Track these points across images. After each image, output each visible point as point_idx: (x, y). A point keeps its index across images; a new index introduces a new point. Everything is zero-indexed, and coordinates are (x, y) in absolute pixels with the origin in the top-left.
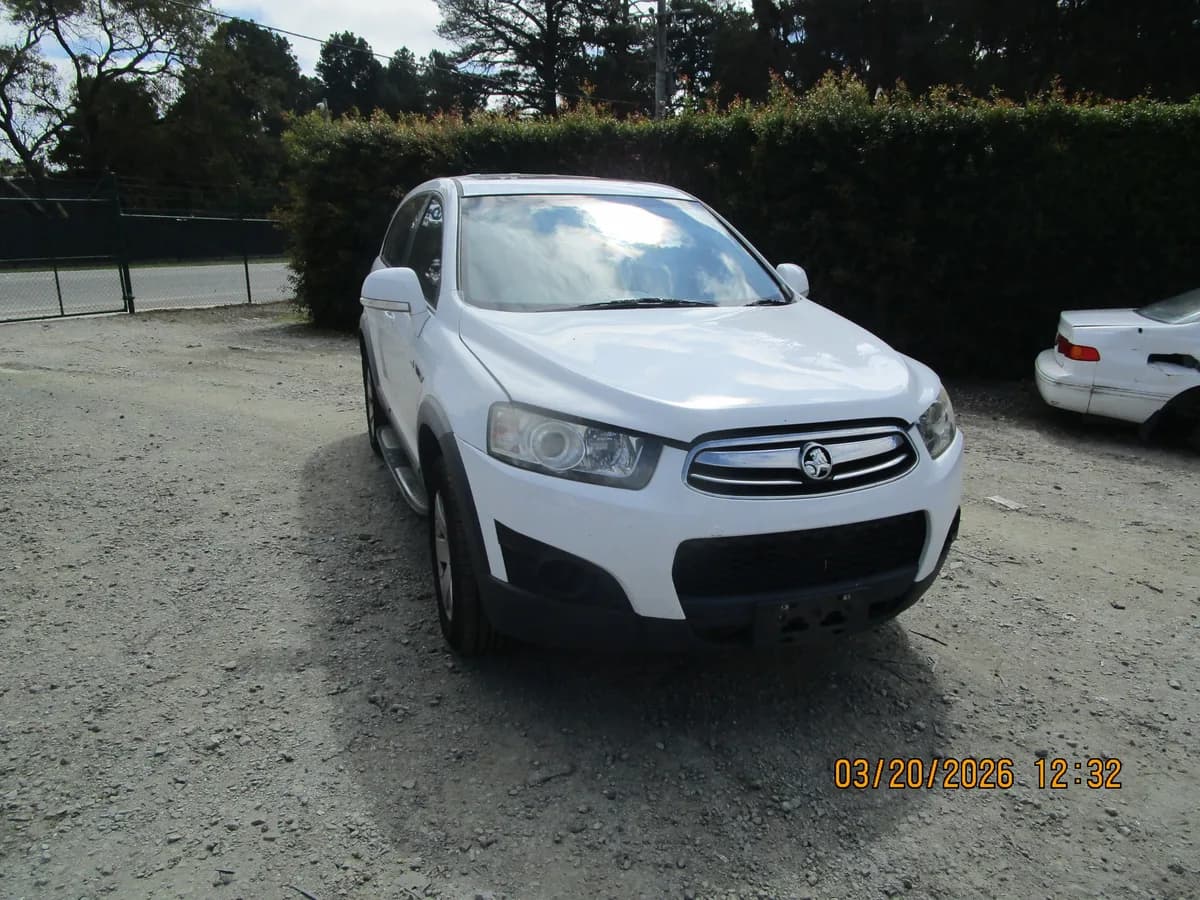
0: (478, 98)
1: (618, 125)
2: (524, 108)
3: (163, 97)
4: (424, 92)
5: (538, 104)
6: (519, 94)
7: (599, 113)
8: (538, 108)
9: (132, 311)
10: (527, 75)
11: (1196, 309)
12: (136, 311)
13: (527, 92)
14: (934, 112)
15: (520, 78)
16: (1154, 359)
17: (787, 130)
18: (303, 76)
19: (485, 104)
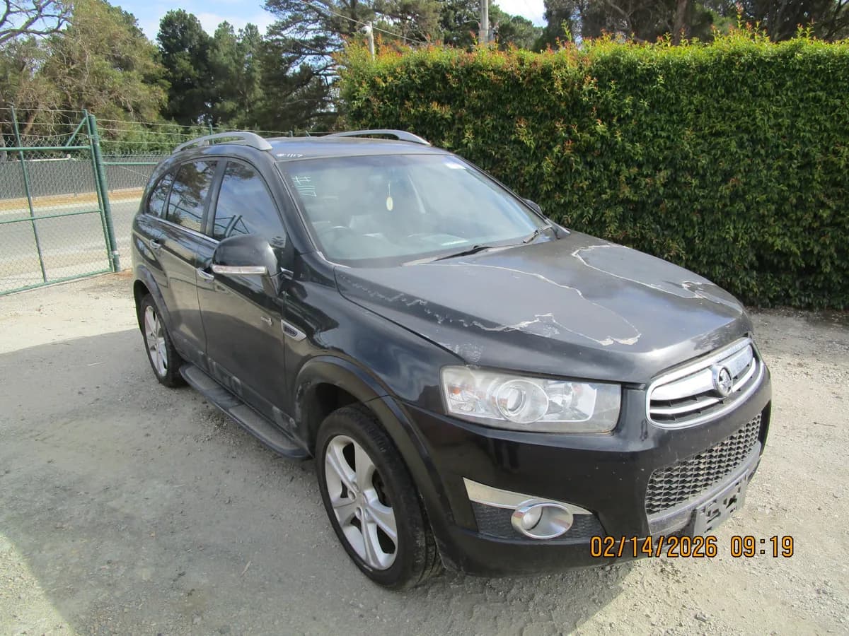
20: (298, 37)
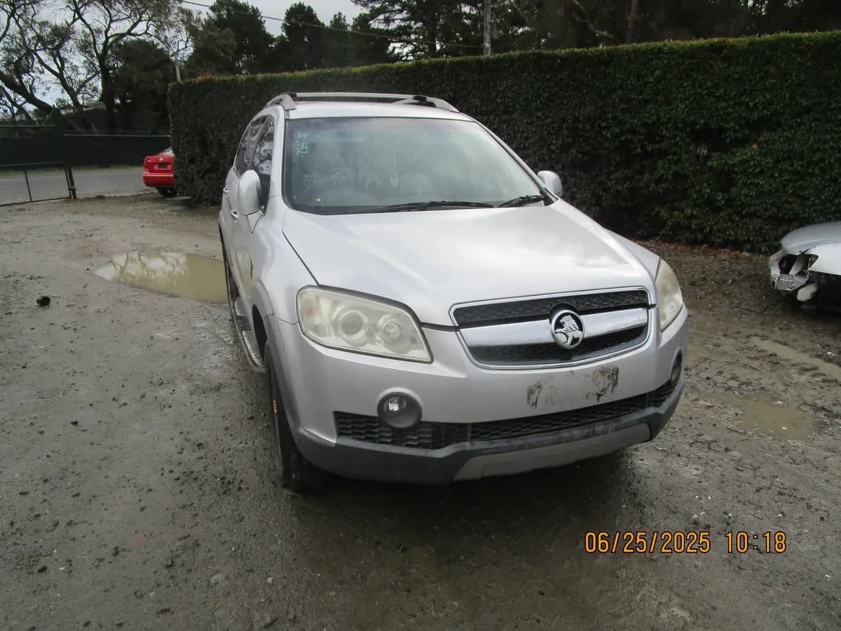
5: (424, 49)
9: (75, 198)
10: (417, 28)
12: (78, 197)
15: (412, 30)
20: (382, 26)
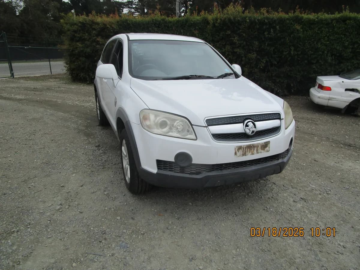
0: (120, 9)
1: (167, 19)
2: (135, 13)
3: (18, 8)
4: (103, 7)
5: (140, 11)
6: (133, 8)
7: (161, 15)
8: (139, 13)
9: (13, 77)
10: (135, 2)
11: (358, 76)
12: (15, 77)
13: (135, 8)
14: (262, 16)
15: (133, 3)
16: (346, 90)
17: (219, 21)
18: (64, 1)
19: (123, 11)
